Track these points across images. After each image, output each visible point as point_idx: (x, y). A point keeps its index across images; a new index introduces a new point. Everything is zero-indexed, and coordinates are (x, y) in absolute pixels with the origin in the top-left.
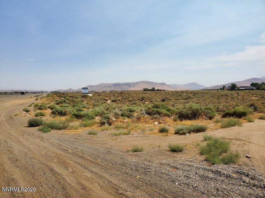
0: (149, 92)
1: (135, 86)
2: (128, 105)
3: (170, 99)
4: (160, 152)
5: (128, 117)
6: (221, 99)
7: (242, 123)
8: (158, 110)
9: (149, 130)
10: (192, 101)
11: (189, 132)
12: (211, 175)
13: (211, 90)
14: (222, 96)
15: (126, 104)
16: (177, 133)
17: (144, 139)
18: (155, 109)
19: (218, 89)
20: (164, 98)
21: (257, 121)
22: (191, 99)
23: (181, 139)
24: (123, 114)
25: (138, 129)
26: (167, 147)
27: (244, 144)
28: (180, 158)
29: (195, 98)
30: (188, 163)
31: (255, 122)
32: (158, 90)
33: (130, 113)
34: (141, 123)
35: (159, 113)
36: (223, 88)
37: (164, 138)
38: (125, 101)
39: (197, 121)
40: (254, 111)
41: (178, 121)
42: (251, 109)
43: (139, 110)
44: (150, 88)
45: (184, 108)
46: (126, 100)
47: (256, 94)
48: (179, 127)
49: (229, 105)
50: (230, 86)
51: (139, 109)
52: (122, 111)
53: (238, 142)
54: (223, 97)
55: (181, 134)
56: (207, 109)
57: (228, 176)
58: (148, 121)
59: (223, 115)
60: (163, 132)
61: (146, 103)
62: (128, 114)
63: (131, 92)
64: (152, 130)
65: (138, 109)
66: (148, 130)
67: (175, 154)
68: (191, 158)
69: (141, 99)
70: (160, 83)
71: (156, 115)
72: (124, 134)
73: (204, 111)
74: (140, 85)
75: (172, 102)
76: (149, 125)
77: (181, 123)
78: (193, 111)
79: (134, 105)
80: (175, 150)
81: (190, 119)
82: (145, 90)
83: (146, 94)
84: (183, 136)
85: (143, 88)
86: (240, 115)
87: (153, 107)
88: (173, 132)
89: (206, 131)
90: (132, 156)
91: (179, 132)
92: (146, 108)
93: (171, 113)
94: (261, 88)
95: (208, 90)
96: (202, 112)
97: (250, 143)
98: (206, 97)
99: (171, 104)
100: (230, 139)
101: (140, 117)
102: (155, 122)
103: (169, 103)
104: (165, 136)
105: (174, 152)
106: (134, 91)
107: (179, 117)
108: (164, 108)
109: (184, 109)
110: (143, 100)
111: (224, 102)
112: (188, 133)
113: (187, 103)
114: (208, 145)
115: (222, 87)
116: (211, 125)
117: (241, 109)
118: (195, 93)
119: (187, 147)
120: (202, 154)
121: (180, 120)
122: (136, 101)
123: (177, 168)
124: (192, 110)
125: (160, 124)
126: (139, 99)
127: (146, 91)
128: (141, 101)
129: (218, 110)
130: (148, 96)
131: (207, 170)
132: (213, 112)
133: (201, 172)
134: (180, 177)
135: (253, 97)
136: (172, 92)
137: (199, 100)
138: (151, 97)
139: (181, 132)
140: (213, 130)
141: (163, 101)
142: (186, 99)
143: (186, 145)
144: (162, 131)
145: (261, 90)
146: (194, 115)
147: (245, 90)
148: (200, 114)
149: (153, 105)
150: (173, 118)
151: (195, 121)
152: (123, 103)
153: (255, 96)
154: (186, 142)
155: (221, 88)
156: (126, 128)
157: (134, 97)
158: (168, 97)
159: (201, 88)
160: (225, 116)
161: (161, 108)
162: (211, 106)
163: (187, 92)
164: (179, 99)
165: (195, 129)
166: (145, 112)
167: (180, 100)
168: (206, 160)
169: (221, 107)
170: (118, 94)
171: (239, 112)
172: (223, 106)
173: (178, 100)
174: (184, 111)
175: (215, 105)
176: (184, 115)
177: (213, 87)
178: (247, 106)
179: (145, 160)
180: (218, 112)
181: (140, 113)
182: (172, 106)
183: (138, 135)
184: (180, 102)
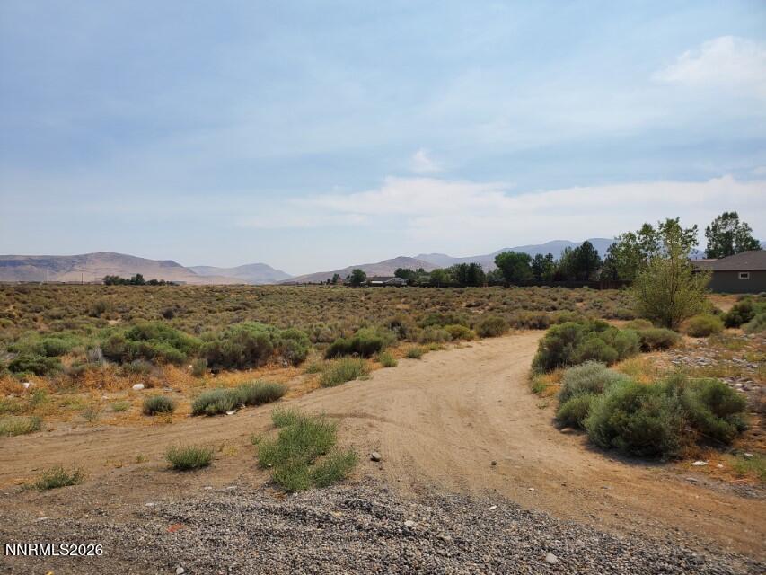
0: (124, 288)
1: (76, 267)
2: (42, 333)
3: (191, 309)
4: (139, 477)
5: (39, 372)
6: (328, 309)
7: (370, 370)
8: (147, 344)
9: (111, 412)
10: (253, 316)
11: (236, 407)
12: (281, 525)
13: (305, 284)
14: (331, 300)
15: (35, 328)
16: (200, 412)
17: (92, 441)
18: (137, 343)
19: (322, 283)
20: (169, 306)
21: (403, 363)
22: (249, 310)
23: (211, 429)
24: (17, 364)
25: (71, 410)
26: (164, 459)
27: (371, 425)
28: (202, 486)
29: (262, 308)
30: (221, 499)
31: (399, 365)
32: (154, 283)
33: (45, 358)
34: (84, 389)
35: (148, 355)
36: (334, 280)
37: (160, 430)
38: (35, 320)
39: (259, 373)
40: (399, 339)
41: (206, 376)
42: (393, 335)
43: (83, 349)
44: (128, 277)
45: (226, 336)
46: (37, 315)
47: (405, 297)
48: (208, 393)
49: (347, 326)
50: (352, 274)
51: (83, 343)
52: (16, 352)
53: (358, 422)
54: (332, 304)
55: (211, 415)
56: (287, 337)
57: (323, 521)
58: (110, 383)
59: (328, 352)
60: (155, 414)
61: (112, 322)
62: (38, 362)
63: (58, 287)
64: (123, 410)
65: (81, 344)
66: (110, 409)
67: (188, 478)
68: (231, 484)
69: (95, 311)
70: (159, 261)
71: (139, 361)
72: (16, 432)
73: (281, 344)
74: (93, 267)
75: (195, 318)
76: (113, 396)
77: (215, 380)
78: (250, 343)
79: (66, 332)
80: (187, 465)
81: (241, 367)
82: (110, 281)
83: (114, 296)
84: (216, 420)
85: (104, 277)
86: (368, 350)
87: (132, 337)
88: (189, 409)
89: (283, 398)
90: (38, 503)
91: (207, 409)
92: (107, 340)
93: (187, 353)
94: (416, 281)
95: (298, 284)
96: (275, 346)
97: (385, 420)
98: (289, 305)
99: (192, 325)
100: (340, 416)
101: (81, 373)
102: (136, 383)
103: (185, 321)
104: (162, 424)
105: (182, 473)
106: (70, 284)
107: (210, 365)
108: (164, 339)
109: (225, 341)
110: (102, 315)
111: (334, 317)
112: (232, 410)
113: (238, 322)
114: (283, 439)
115: (331, 278)
116: (296, 381)
117: (369, 334)
118: (261, 293)
119: (225, 450)
120: (263, 466)
121: (212, 372)
122: (74, 316)
123: (187, 521)
124: (249, 341)
125: (151, 390)
126: (87, 312)
127: (113, 286)
128: (95, 316)
129: (317, 340)
130: (120, 300)
131: (270, 512)
132: (303, 344)
133: (256, 521)
134: (193, 545)
135: (400, 303)
136: (197, 289)
137: (271, 312)
138: (128, 306)
139: (212, 408)
140: (300, 394)
141: (168, 315)
142: (235, 309)
143: (223, 446)
144: (155, 409)
146: (253, 355)
147: (384, 285)
148: (269, 352)
149: (129, 329)
150: (191, 366)
151: (257, 373)
152: (25, 324)
153: (403, 300)
154: (222, 436)
155: (329, 280)
156: (26, 410)
157: (70, 305)
158: (183, 303)
159: (279, 279)
160: (331, 355)
161: (157, 338)
162: (299, 329)
163: (240, 289)
164: (216, 309)
165: (253, 395)
166: (100, 355)
167: (219, 314)
168: (272, 483)
169: (325, 329)
170: (8, 295)
171: (365, 343)
172: (330, 327)
173: (215, 312)
174: (224, 344)
175: (311, 327)
176: (224, 357)
177: (310, 276)
178: (385, 326)
179: (86, 511)
180: (318, 344)
181: (85, 356)
182: (192, 330)
183: (70, 431)
184: (217, 318)
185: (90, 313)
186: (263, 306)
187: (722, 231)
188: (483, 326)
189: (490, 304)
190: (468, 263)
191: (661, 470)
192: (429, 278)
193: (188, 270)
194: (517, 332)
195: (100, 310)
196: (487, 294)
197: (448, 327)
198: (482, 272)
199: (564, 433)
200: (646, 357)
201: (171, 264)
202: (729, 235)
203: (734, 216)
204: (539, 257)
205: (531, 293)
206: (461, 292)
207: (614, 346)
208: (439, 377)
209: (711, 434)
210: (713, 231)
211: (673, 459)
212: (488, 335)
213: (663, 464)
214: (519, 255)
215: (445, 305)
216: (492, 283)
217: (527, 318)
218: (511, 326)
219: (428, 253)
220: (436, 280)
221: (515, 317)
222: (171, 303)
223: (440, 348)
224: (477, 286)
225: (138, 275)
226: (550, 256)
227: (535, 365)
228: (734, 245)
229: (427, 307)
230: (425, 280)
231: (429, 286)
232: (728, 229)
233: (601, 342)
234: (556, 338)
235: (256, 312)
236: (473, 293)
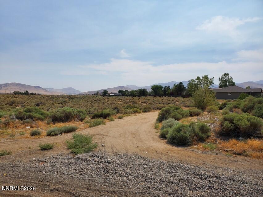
0: (21, 96)
1: (3, 88)
3: (46, 103)
4: (30, 152)
6: (94, 104)
7: (105, 122)
8: (31, 114)
10: (68, 105)
11: (61, 133)
12: (73, 161)
13: (86, 95)
14: (95, 100)
16: (49, 135)
17: (13, 144)
18: (28, 113)
19: (92, 95)
20: (38, 102)
22: (66, 104)
23: (53, 140)
25: (5, 135)
26: (38, 147)
27: (103, 137)
28: (50, 154)
29: (71, 103)
31: (115, 121)
32: (32, 94)
34: (9, 128)
35: (31, 117)
36: (97, 94)
37: (36, 140)
39: (69, 124)
40: (117, 113)
41: (51, 124)
42: (115, 112)
43: (8, 116)
44: (23, 91)
47: (121, 99)
48: (52, 129)
49: (99, 109)
50: (103, 92)
51: (8, 114)
53: (100, 137)
54: (96, 102)
55: (53, 136)
56: (79, 112)
57: (85, 160)
58: (18, 126)
59: (92, 117)
60: (34, 135)
61: (17, 107)
64: (23, 134)
66: (19, 134)
67: (45, 152)
68: (59, 153)
69: (11, 104)
70: (34, 86)
71: (28, 119)
73: (76, 114)
74: (10, 88)
75: (47, 106)
76: (20, 130)
77: (54, 126)
78: (66, 114)
79: (1, 110)
80: (44, 149)
81: (63, 121)
82: (16, 93)
83: (18, 98)
85: (13, 91)
86: (105, 116)
87: (25, 111)
88: (46, 134)
89: (76, 131)
91: (52, 134)
92: (17, 113)
93: (45, 117)
94: (125, 94)
95: (84, 95)
96: (74, 115)
97: (108, 136)
98: (81, 102)
99: (46, 108)
100: (94, 135)
101: (8, 123)
102: (27, 126)
103: (44, 107)
105: (44, 151)
106: (1, 94)
107: (53, 121)
108: (37, 112)
109: (57, 113)
110: (13, 105)
111: (96, 106)
112: (60, 134)
113: (62, 107)
114: (76, 141)
115: (96, 93)
116: (81, 126)
117: (107, 111)
118: (71, 98)
120: (69, 148)
121: (53, 123)
122: (3, 105)
123: (46, 162)
124: (66, 113)
125: (32, 129)
126: (8, 104)
127: (17, 95)
128: (11, 105)
129: (89, 113)
130: (20, 100)
131: (70, 159)
132: (84, 114)
133: (66, 161)
134: (47, 167)
135: (119, 102)
136: (48, 96)
137: (74, 104)
138: (23, 102)
139: (53, 133)
140: (82, 129)
141: (38, 105)
142: (61, 103)
143: (57, 144)
145: (125, 96)
146: (67, 117)
147: (114, 96)
148: (73, 117)
149: (25, 109)
150: (46, 121)
151: (68, 123)
153: (120, 101)
154: (56, 141)
155: (95, 94)
157: (1, 101)
158: (43, 101)
159: (77, 93)
160: (93, 118)
161: (34, 112)
162: (83, 110)
163: (63, 96)
164: (55, 103)
165: (67, 130)
166: (15, 117)
167: (56, 105)
168: (72, 152)
169: (92, 110)
171: (105, 114)
172: (94, 109)
173: (54, 104)
175: (87, 109)
176: (57, 118)
177: (88, 92)
178: (113, 109)
179: (14, 161)
180: (89, 115)
181: (9, 118)
182: (46, 110)
183: (6, 141)
184: (55, 106)
185: (9, 104)
186: (71, 102)
187: (224, 79)
188: (144, 109)
189: (149, 102)
190: (143, 88)
191: (185, 148)
192: (129, 93)
193: (45, 89)
194: (155, 111)
195: (13, 103)
196: (148, 99)
197: (133, 109)
198: (147, 92)
199: (161, 139)
200: (190, 118)
201: (39, 87)
202: (226, 81)
203: (228, 74)
204: (165, 87)
205: (162, 98)
206: (140, 98)
207: (181, 115)
208: (128, 124)
209: (200, 138)
210: (221, 79)
211: (189, 145)
212: (145, 112)
213: (186, 147)
214: (159, 86)
215: (134, 102)
216: (150, 95)
217: (159, 106)
218: (153, 109)
219: (130, 85)
220: (132, 94)
221: (155, 106)
222: (38, 101)
223: (129, 116)
224: (145, 96)
225: (26, 91)
226: (169, 87)
227: (157, 120)
228: (228, 84)
229: (128, 103)
230: (128, 94)
231: (129, 96)
232: (226, 79)
233: (177, 113)
234: (163, 112)
235: (69, 104)
236: (143, 98)
